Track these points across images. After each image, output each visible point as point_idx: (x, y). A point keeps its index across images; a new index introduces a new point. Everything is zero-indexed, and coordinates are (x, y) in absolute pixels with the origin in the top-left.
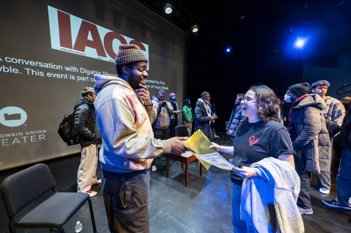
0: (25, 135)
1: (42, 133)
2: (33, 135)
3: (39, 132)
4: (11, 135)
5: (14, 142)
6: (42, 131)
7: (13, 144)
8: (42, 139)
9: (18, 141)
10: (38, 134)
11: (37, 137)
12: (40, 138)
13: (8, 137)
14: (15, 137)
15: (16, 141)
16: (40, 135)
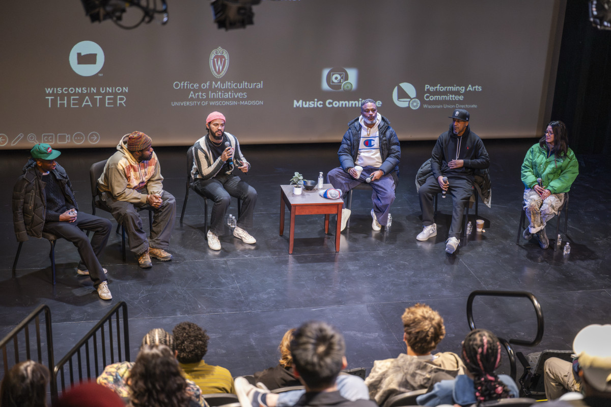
0: (98, 93)
1: (121, 94)
2: (109, 94)
3: (118, 89)
4: (82, 90)
5: (84, 103)
6: (122, 89)
7: (83, 106)
8: (121, 103)
9: (90, 103)
10: (116, 94)
11: (115, 99)
12: (118, 102)
13: (78, 94)
14: (87, 94)
15: (87, 102)
16: (118, 97)
